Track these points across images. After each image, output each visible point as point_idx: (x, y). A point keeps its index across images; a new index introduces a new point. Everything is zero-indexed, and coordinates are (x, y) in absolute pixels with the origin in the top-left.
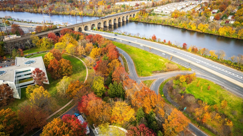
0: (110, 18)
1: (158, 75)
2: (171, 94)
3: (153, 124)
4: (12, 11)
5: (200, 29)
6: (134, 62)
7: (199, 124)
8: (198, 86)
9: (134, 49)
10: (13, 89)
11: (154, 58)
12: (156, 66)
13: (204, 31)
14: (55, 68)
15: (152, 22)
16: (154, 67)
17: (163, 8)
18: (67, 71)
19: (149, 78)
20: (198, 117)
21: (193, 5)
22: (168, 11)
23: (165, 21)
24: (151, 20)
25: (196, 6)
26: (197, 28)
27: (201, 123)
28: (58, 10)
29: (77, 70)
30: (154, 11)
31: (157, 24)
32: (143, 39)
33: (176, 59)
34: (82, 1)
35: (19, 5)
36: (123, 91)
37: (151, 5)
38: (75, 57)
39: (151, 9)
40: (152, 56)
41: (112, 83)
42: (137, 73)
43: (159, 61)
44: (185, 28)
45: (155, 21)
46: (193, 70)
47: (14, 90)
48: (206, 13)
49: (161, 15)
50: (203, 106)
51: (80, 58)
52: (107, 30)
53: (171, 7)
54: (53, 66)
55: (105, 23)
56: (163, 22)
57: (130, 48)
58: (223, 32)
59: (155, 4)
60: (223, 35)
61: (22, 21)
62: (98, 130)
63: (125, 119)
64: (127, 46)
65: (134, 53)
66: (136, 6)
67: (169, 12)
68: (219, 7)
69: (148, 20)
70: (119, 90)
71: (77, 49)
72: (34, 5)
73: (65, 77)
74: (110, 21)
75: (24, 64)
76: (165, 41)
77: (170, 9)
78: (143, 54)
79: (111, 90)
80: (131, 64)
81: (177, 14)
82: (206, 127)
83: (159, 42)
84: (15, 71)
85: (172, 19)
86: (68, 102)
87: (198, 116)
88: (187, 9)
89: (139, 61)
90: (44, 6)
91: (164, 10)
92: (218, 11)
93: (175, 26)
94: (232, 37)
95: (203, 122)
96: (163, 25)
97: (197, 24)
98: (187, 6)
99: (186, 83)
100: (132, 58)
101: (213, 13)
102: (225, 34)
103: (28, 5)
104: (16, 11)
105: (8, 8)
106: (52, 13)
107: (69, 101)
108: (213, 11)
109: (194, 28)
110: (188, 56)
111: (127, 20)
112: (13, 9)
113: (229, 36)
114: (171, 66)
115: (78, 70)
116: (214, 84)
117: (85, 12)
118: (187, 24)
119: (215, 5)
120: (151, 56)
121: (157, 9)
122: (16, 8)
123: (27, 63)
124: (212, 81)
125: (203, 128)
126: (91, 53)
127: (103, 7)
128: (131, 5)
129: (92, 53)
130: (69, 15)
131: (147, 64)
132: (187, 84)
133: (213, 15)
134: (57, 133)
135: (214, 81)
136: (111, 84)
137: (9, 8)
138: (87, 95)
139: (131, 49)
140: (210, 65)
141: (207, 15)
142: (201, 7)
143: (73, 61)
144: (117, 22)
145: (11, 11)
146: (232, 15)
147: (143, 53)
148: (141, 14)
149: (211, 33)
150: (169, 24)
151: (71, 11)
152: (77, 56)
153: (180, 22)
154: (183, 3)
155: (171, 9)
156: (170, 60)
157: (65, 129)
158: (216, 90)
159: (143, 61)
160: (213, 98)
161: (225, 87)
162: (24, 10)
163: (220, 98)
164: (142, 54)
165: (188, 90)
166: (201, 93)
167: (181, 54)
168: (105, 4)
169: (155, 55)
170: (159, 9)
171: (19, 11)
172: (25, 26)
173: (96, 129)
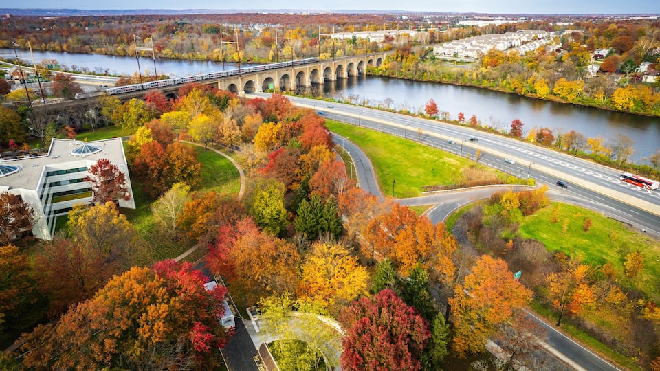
0: (313, 66)
1: (440, 194)
2: (476, 239)
3: (421, 297)
4: (62, 51)
5: (559, 92)
6: (373, 165)
7: (560, 317)
8: (555, 222)
9: (375, 135)
10: (33, 211)
11: (432, 156)
12: (435, 176)
13: (571, 99)
14: (154, 164)
15: (428, 79)
16: (430, 178)
17: (458, 44)
18: (185, 175)
19: (415, 202)
20: (555, 299)
21: (540, 39)
22: (471, 53)
23: (462, 75)
24: (424, 71)
25: (548, 42)
26: (552, 91)
27: (564, 316)
28: (180, 48)
29: (215, 180)
30: (434, 52)
31: (440, 83)
32: (400, 112)
33: (493, 159)
34: (244, 30)
35: (80, 37)
36: (337, 221)
37: (426, 40)
38: (214, 150)
39: (427, 47)
40: (424, 152)
41: (308, 200)
42: (382, 190)
43: (444, 163)
44: (518, 90)
45: (435, 75)
46: (540, 185)
47: (36, 213)
48: (576, 56)
49: (452, 61)
50: (569, 268)
51: (226, 153)
52: (305, 93)
53: (480, 43)
54: (147, 160)
55: (301, 78)
56: (457, 78)
57: (364, 134)
58: (627, 100)
59: (437, 36)
60: (625, 108)
61: (83, 72)
62: (259, 322)
63: (339, 292)
64: (356, 128)
65: (376, 146)
66: (384, 42)
67: (473, 55)
68: (612, 42)
69: (418, 73)
70: (327, 220)
71: (220, 127)
72: (119, 38)
73: (178, 185)
74: (314, 72)
75: (72, 154)
76: (461, 116)
77: (478, 48)
78: (401, 146)
79: (304, 218)
80: (367, 170)
81: (495, 59)
82: (580, 326)
83: (445, 121)
84: (46, 167)
85: (484, 70)
86: (182, 253)
87: (556, 297)
88: (524, 48)
89: (390, 162)
90: (145, 41)
91: (461, 50)
92: (611, 53)
93: (491, 88)
94: (653, 113)
95: (571, 313)
96: (459, 86)
97: (552, 81)
98: (524, 43)
99: (520, 211)
100: (369, 155)
101: (596, 57)
102: (632, 105)
103: (103, 37)
104: (72, 52)
105: (53, 46)
106: (163, 56)
107: (185, 250)
108: (596, 53)
109: (543, 91)
110: (525, 151)
111: (360, 74)
112: (65, 47)
113: (642, 112)
114: (478, 175)
115: (218, 180)
116: (602, 218)
117: (250, 54)
118: (523, 80)
119: (602, 38)
120: (422, 151)
121: (444, 48)
122: (74, 43)
123: (79, 151)
124: (597, 211)
125: (571, 327)
126: (256, 137)
127: (299, 44)
128: (372, 40)
129: (260, 137)
130: (207, 60)
131: (410, 170)
132: (524, 214)
133: (598, 64)
134: (133, 299)
135: (603, 211)
136: (304, 201)
137: (56, 45)
138: (234, 224)
139: (367, 136)
140: (591, 173)
141: (578, 60)
142: (561, 44)
143: (207, 160)
144: (333, 77)
145: (59, 52)
146: (648, 61)
147: (401, 143)
148: (399, 59)
149: (591, 104)
150: (475, 83)
151: (212, 51)
152: (218, 149)
153: (504, 78)
154: (513, 34)
155: (480, 47)
156: (476, 159)
157: (157, 292)
158: (609, 232)
159: (401, 163)
160: (599, 251)
161: (635, 225)
162: (92, 50)
163: (620, 252)
164: (397, 147)
165: (524, 229)
166: (563, 239)
167: (506, 148)
168: (302, 36)
169: (434, 150)
170: (447, 48)
171: (80, 53)
172: (90, 83)
173: (255, 319)
